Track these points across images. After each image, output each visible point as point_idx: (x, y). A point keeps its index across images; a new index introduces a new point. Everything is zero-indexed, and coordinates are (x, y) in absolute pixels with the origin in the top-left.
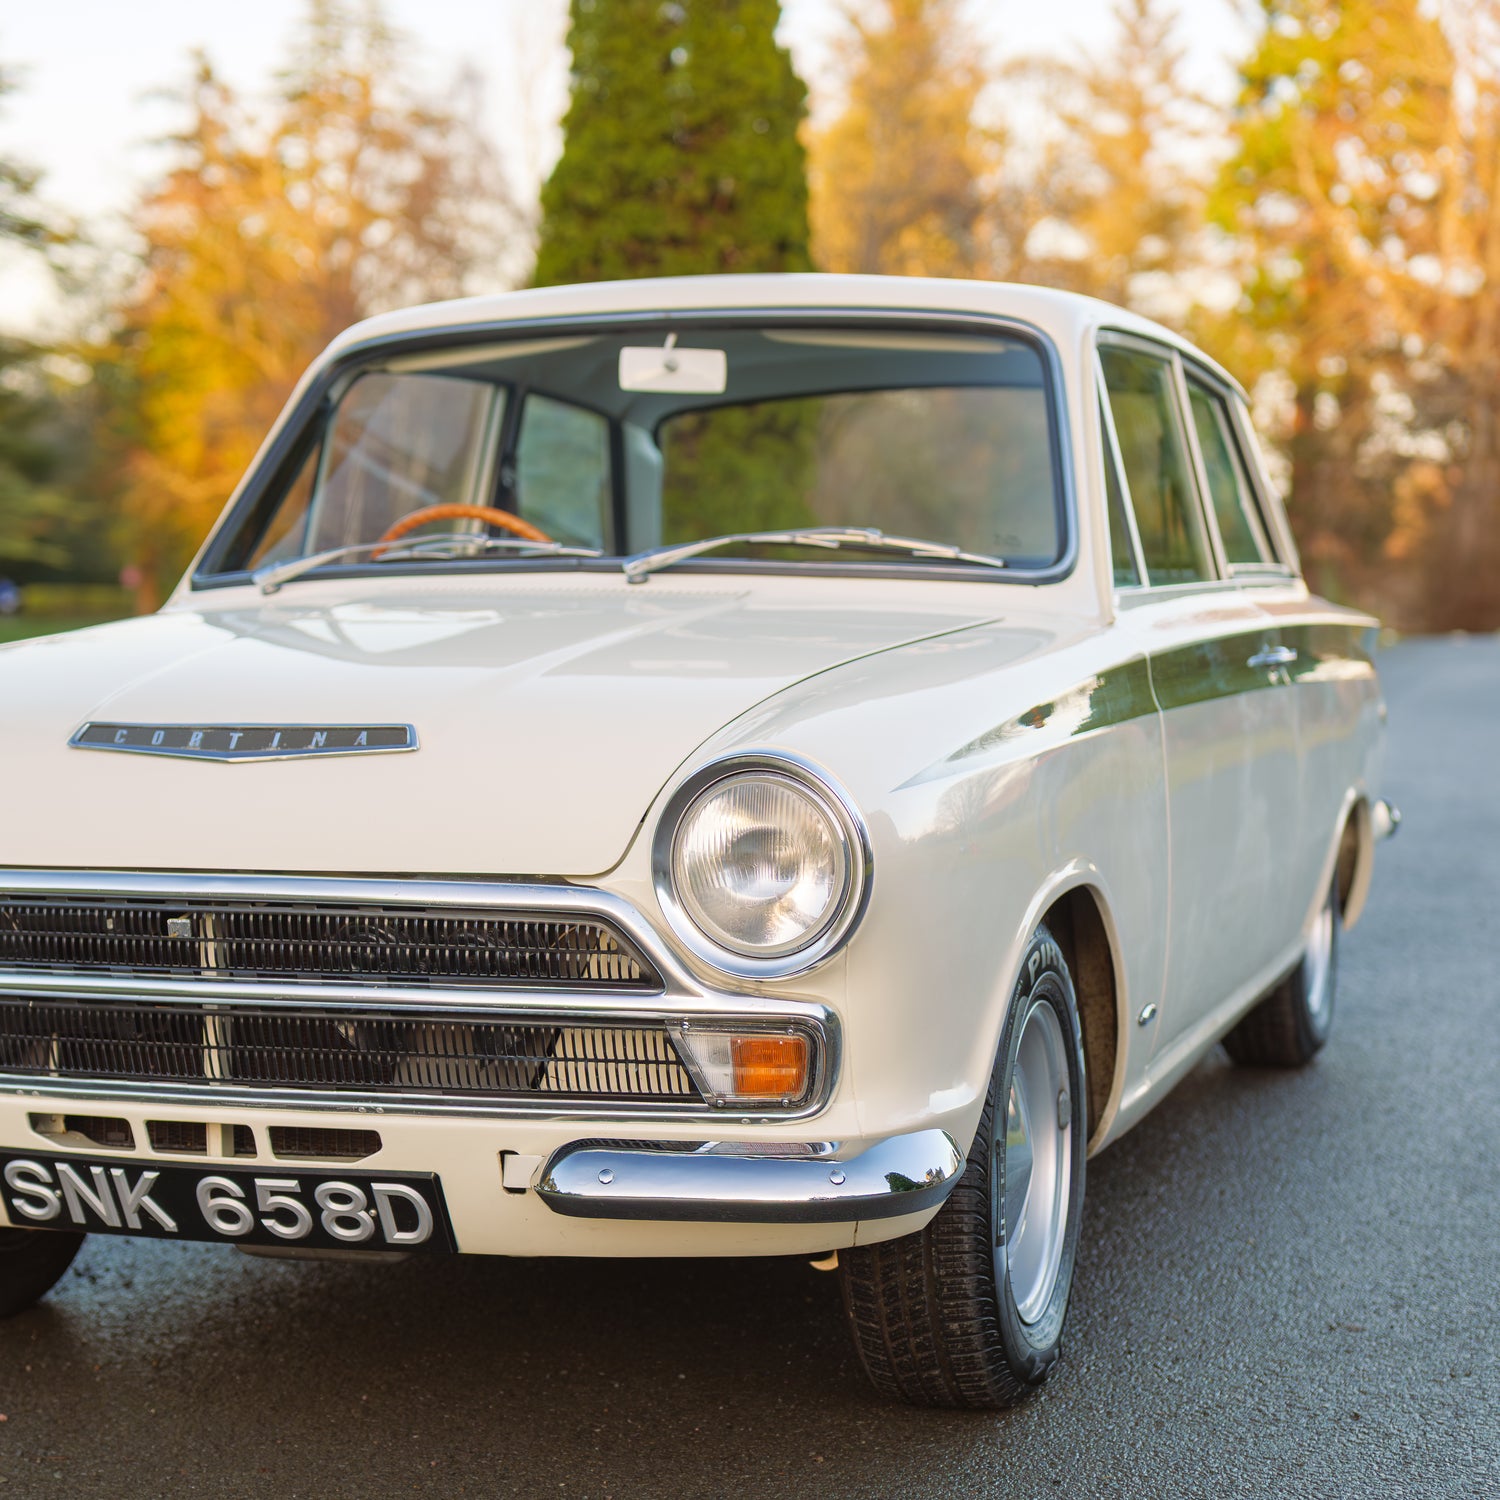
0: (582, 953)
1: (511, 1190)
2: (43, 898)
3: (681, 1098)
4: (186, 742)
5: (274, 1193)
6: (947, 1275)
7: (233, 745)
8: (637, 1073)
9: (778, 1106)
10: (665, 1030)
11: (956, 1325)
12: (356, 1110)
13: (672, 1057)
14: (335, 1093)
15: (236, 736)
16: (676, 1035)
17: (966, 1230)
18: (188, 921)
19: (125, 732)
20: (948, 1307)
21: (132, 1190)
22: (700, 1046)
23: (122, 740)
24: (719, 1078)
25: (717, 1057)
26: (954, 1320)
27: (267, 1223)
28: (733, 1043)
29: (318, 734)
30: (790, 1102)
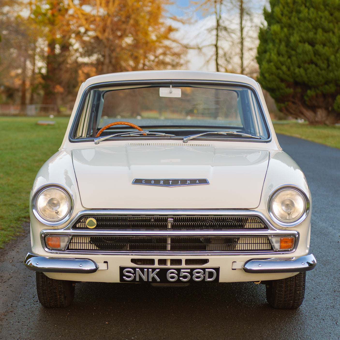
0: (245, 223)
1: (233, 269)
2: (140, 215)
3: (269, 250)
4: (160, 183)
5: (184, 272)
6: (299, 282)
7: (171, 184)
8: (261, 246)
9: (288, 251)
10: (268, 237)
11: (299, 292)
12: (205, 255)
13: (268, 242)
14: (199, 252)
15: (171, 182)
16: (270, 238)
17: (303, 273)
18: (173, 219)
19: (144, 181)
20: (298, 288)
21: (152, 274)
22: (274, 240)
23: (144, 183)
24: (277, 246)
25: (277, 242)
26: (298, 291)
27: (181, 278)
28: (281, 239)
29: (188, 181)
30: (290, 250)
